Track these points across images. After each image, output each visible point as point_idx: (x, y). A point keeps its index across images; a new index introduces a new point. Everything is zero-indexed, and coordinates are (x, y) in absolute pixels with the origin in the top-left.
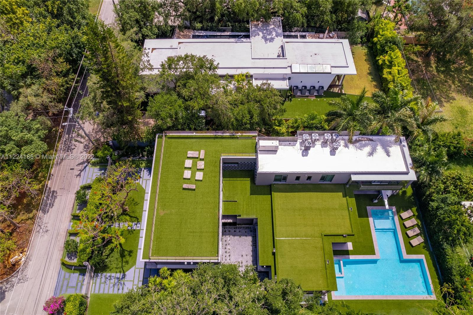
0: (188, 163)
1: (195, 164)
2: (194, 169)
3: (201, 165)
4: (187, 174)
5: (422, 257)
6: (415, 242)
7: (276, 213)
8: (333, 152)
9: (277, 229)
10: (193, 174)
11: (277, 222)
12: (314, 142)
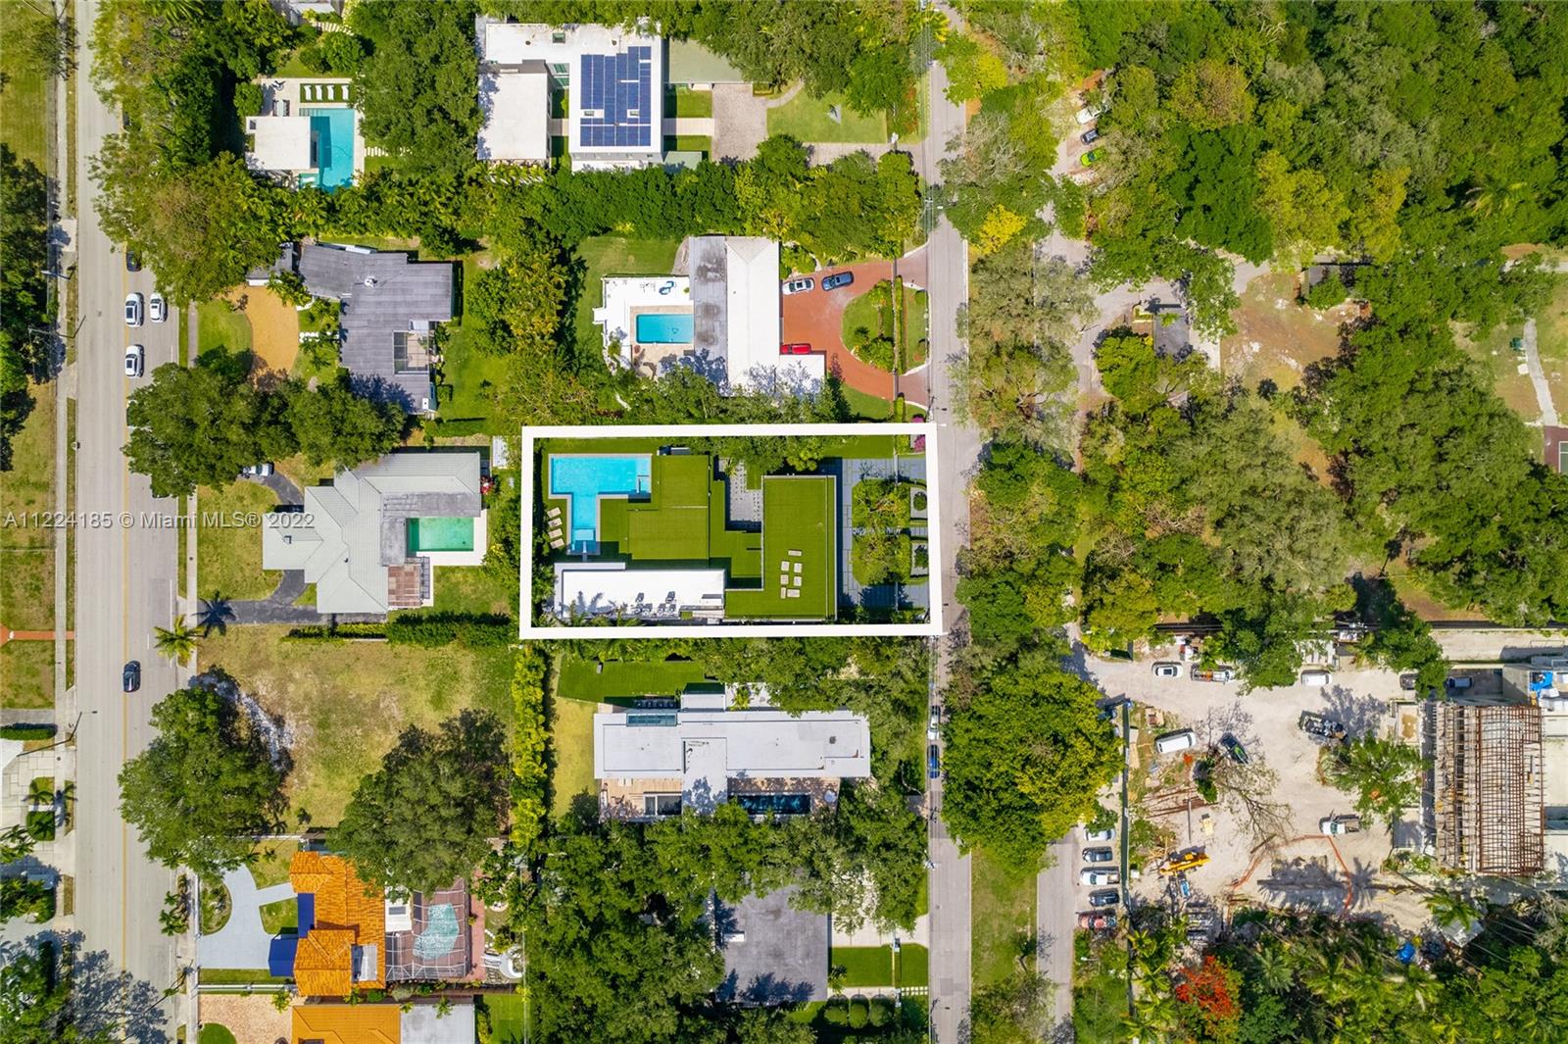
0: (798, 581)
1: (791, 581)
2: (791, 574)
3: (784, 580)
4: (798, 568)
5: (551, 497)
6: (556, 512)
7: (705, 534)
8: (641, 596)
9: (705, 517)
10: (792, 567)
11: (705, 524)
12: (662, 606)
